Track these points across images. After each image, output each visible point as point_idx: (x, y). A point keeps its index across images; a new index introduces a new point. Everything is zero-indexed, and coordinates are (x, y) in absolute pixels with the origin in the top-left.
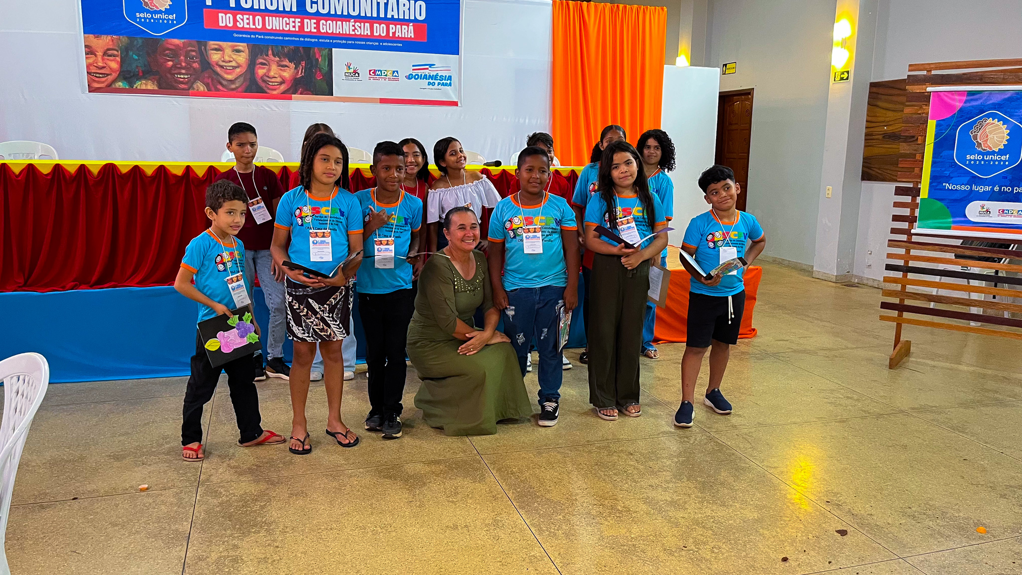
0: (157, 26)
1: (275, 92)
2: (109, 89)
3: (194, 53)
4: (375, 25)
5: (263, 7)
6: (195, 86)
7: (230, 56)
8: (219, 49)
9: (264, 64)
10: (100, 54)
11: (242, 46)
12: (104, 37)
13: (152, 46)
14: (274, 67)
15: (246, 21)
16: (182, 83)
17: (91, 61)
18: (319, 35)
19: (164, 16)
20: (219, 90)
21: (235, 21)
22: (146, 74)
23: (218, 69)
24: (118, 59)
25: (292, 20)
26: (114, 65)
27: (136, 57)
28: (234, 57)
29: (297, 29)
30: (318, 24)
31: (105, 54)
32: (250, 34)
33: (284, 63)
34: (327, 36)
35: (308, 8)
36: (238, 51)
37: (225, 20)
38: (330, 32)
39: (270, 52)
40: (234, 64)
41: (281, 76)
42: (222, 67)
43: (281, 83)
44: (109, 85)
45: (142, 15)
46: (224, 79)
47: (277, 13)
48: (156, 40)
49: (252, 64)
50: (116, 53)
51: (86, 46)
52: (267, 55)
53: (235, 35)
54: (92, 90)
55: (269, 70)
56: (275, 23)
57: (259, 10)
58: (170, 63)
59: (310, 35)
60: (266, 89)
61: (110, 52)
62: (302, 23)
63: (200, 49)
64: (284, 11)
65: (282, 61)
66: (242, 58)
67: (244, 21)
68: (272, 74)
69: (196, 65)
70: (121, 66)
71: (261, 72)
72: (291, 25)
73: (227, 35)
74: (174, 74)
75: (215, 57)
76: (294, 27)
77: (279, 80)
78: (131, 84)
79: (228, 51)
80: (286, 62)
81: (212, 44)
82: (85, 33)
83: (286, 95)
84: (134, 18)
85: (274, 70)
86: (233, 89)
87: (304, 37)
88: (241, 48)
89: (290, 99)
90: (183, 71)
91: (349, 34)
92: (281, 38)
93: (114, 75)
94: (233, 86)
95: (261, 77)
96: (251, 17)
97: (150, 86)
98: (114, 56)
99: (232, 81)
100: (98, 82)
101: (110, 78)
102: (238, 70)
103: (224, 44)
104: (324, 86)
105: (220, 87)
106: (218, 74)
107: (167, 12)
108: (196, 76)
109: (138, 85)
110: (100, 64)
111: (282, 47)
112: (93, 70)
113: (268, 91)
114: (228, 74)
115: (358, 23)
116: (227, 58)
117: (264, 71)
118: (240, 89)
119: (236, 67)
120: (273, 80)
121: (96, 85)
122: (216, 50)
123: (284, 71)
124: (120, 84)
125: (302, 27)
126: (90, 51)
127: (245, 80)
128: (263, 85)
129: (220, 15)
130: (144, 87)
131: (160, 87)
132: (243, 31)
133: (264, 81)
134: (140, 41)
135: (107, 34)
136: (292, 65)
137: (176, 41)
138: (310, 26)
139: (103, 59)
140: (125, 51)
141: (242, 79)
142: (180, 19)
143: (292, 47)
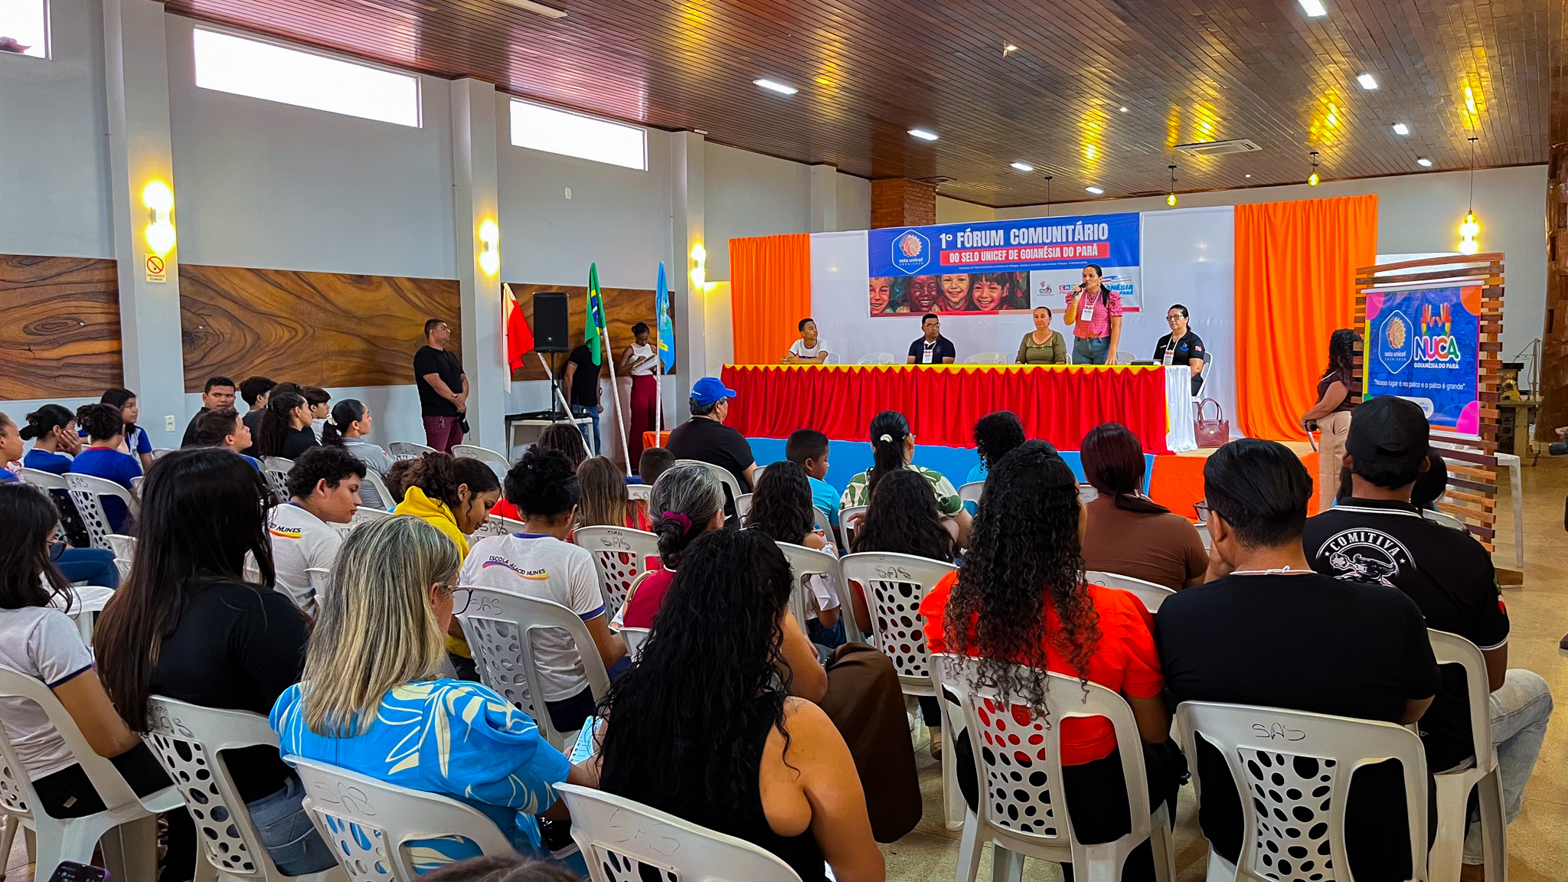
0: (911, 267)
1: (986, 309)
2: (882, 314)
3: (933, 285)
4: (1064, 248)
5: (980, 245)
6: (933, 308)
7: (956, 284)
8: (949, 280)
9: (980, 288)
10: (877, 290)
11: (965, 276)
12: (880, 278)
13: (909, 282)
14: (986, 290)
15: (968, 257)
16: (924, 306)
17: (872, 296)
18: (1020, 261)
19: (916, 260)
20: (947, 310)
21: (961, 257)
22: (903, 302)
23: (948, 295)
24: (888, 293)
25: (1000, 252)
26: (886, 298)
27: (898, 291)
28: (959, 284)
29: (1004, 258)
30: (1019, 253)
31: (880, 290)
32: (970, 266)
33: (993, 286)
34: (1027, 261)
35: (1012, 242)
36: (962, 280)
37: (954, 258)
38: (1028, 258)
39: (984, 278)
40: (958, 290)
41: (991, 297)
42: (950, 293)
43: (991, 302)
44: (882, 312)
45: (903, 261)
46: (951, 301)
47: (990, 248)
48: (910, 277)
49: (971, 288)
50: (886, 289)
51: (870, 286)
52: (981, 281)
53: (960, 268)
54: (873, 315)
55: (983, 292)
56: (988, 256)
57: (977, 247)
58: (918, 293)
59: (1014, 262)
60: (980, 307)
61: (883, 289)
62: (1007, 253)
63: (937, 280)
64: (995, 246)
65: (991, 285)
66: (964, 285)
67: (967, 257)
68: (984, 295)
69: (934, 293)
70: (889, 298)
71: (977, 294)
72: (998, 256)
73: (955, 269)
74: (919, 301)
75: (946, 286)
76: (1001, 257)
77: (990, 299)
78: (894, 310)
79: (955, 281)
80: (995, 285)
81: (945, 276)
82: (870, 276)
83: (993, 312)
84: (897, 263)
85: (986, 292)
86: (958, 309)
87: (1008, 264)
88: (963, 277)
89: (998, 313)
90: (926, 298)
91: (1044, 258)
92: (992, 267)
93: (886, 304)
94: (958, 307)
95: (978, 299)
96: (971, 253)
97: (906, 310)
98: (885, 291)
99: (957, 303)
100: (876, 310)
101: (883, 306)
102: (961, 294)
103: (953, 276)
104: (1024, 301)
105: (949, 308)
106: (948, 299)
107: (918, 257)
108: (934, 301)
109: (899, 310)
110: (878, 297)
111: (993, 274)
112: (874, 301)
113: (981, 308)
114: (953, 297)
115: (1051, 249)
116: (954, 286)
117: (980, 293)
118: (962, 309)
119: (959, 292)
120: (985, 300)
121: (875, 312)
122: (947, 280)
123: (994, 292)
124: (888, 311)
125: (1007, 257)
126: (872, 289)
127: (965, 302)
128: (978, 304)
129: (951, 254)
130: (902, 311)
131: (911, 311)
132: (967, 264)
133: (979, 301)
134: (901, 279)
135: (882, 276)
136: (1000, 287)
137: (923, 277)
138: (1013, 255)
139: (879, 294)
140: (892, 286)
141: (963, 301)
142: (925, 261)
143: (999, 272)
